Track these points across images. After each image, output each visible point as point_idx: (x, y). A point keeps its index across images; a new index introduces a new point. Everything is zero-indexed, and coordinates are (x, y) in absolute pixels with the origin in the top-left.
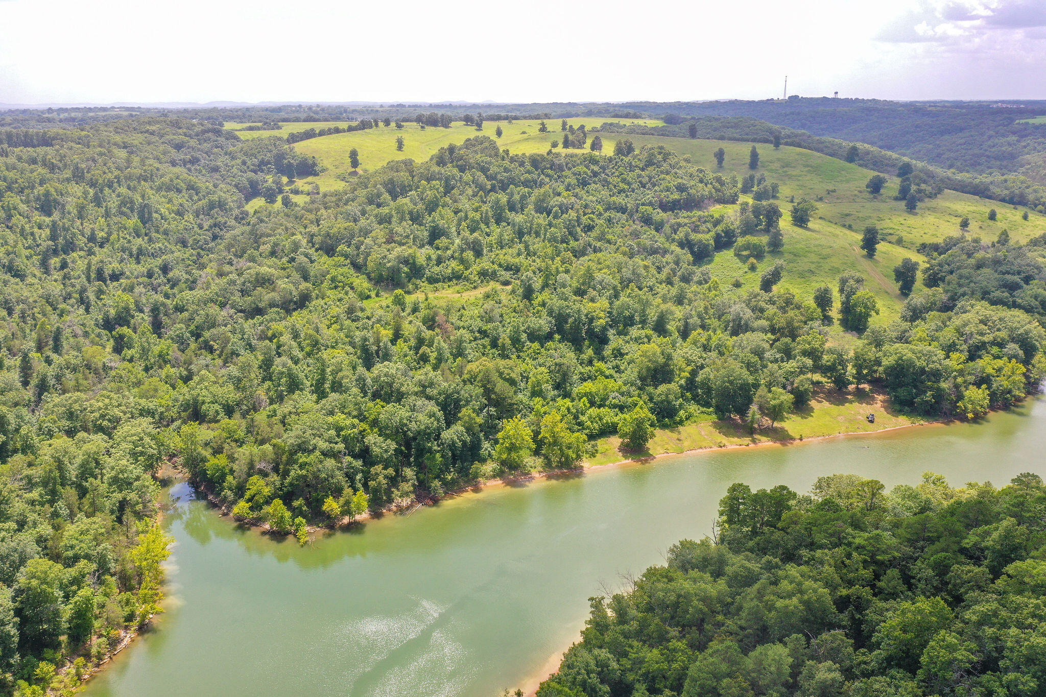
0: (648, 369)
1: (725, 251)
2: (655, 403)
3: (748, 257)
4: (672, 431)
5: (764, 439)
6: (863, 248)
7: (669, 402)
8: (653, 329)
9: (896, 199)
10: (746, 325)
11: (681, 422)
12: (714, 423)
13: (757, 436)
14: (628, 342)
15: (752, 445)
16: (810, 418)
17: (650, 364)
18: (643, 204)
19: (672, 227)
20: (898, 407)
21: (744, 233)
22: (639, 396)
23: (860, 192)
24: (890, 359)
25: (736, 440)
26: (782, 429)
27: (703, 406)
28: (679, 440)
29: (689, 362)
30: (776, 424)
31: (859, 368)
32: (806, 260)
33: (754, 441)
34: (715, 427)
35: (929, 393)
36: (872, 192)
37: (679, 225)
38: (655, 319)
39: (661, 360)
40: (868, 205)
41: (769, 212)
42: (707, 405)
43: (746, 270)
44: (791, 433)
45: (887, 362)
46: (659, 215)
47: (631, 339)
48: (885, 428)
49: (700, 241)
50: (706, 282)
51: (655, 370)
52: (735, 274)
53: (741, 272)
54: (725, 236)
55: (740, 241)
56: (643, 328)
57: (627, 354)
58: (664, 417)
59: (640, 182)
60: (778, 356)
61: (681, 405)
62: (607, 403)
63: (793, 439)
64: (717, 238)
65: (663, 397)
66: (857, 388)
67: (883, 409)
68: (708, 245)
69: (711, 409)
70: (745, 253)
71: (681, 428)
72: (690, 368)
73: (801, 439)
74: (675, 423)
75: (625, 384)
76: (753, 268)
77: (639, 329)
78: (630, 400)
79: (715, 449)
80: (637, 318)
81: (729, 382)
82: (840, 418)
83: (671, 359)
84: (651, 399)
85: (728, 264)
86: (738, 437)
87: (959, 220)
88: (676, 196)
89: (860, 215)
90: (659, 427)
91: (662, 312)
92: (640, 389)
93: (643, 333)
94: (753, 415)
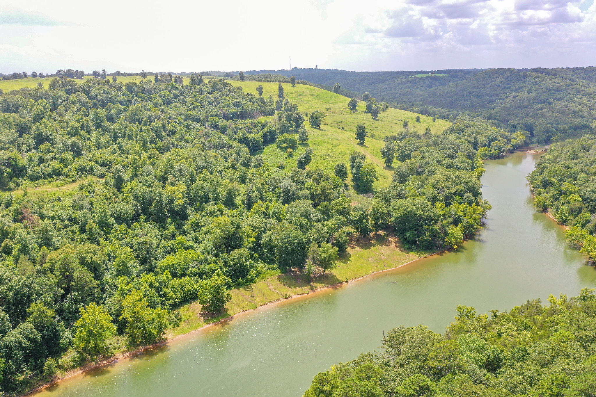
0: (221, 238)
1: (271, 145)
2: (229, 267)
3: (286, 148)
4: (245, 289)
5: (319, 285)
6: (357, 139)
7: (240, 264)
8: (224, 204)
9: (365, 112)
10: (293, 194)
11: (252, 280)
12: (279, 276)
13: (314, 284)
14: (204, 216)
15: (311, 293)
16: (350, 262)
17: (222, 234)
18: (212, 116)
19: (233, 130)
20: (407, 246)
21: (282, 133)
22: (216, 262)
23: (345, 109)
24: (399, 211)
25: (298, 290)
26: (332, 274)
27: (268, 263)
28: (252, 296)
29: (254, 228)
30: (327, 272)
31: (376, 219)
32: (324, 148)
33: (312, 289)
34: (280, 280)
35: (427, 234)
36: (351, 109)
37: (238, 128)
38: (225, 195)
39: (232, 229)
40: (350, 116)
41: (296, 118)
42: (272, 262)
43: (286, 156)
44: (339, 277)
45: (397, 214)
46: (223, 123)
47: (207, 213)
48: (403, 263)
49: (253, 139)
50: (261, 166)
51: (228, 238)
52: (279, 160)
53: (283, 158)
54: (270, 135)
55: (280, 138)
56: (216, 204)
57: (204, 226)
58: (237, 278)
59: (209, 101)
60: (321, 216)
61: (251, 265)
62: (188, 272)
63: (341, 282)
64: (265, 136)
65: (236, 261)
66: (376, 234)
67: (397, 249)
68: (259, 141)
69: (276, 265)
70: (284, 145)
71: (253, 285)
72: (255, 234)
73: (347, 282)
74: (247, 281)
75: (203, 253)
76: (291, 155)
77: (212, 204)
78: (208, 267)
79: (283, 300)
80: (211, 196)
81: (288, 242)
82: (370, 259)
83: (240, 228)
84: (226, 264)
85: (274, 153)
86: (300, 287)
87: (402, 123)
88: (234, 110)
89: (347, 122)
90: (234, 286)
91: (230, 190)
92: (216, 256)
93: (216, 207)
94: (310, 268)
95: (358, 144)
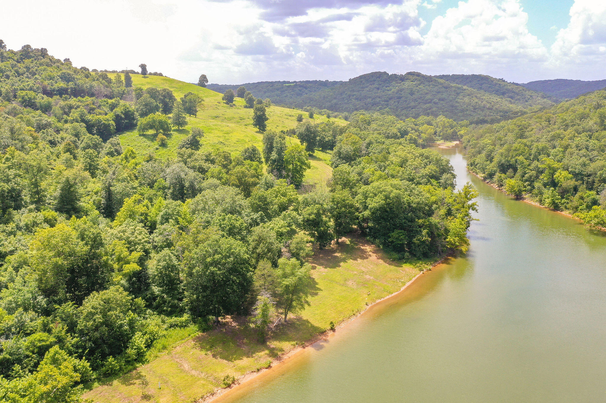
0: (58, 270)
1: (128, 133)
2: (82, 333)
3: (155, 136)
4: (127, 382)
5: (286, 345)
7: (107, 323)
8: (56, 210)
10: (192, 186)
11: (140, 357)
12: (198, 339)
13: (274, 344)
14: (12, 233)
15: (275, 364)
16: (320, 293)
17: (60, 261)
18: (22, 89)
19: (62, 108)
21: (144, 115)
22: (46, 329)
23: (219, 103)
25: (245, 362)
26: (299, 319)
27: (169, 314)
28: (146, 397)
29: (131, 245)
30: (291, 316)
32: (212, 135)
33: (274, 354)
34: (202, 348)
35: (424, 232)
36: (227, 103)
37: (71, 107)
38: (57, 193)
39: (82, 248)
40: (228, 110)
41: (164, 96)
42: (176, 311)
43: (157, 146)
44: (316, 324)
45: (374, 204)
47: (19, 228)
48: (404, 283)
49: (99, 121)
50: (119, 154)
51: (72, 270)
52: (145, 152)
53: (152, 150)
54: (126, 118)
55: (141, 121)
56: (38, 209)
57: (12, 253)
58: (104, 357)
59: (17, 72)
60: (255, 216)
61: (131, 323)
63: (323, 332)
64: (117, 119)
65: (99, 318)
68: (109, 125)
69: (186, 317)
70: (151, 132)
71: (142, 369)
72: (136, 255)
73: (333, 329)
74: (128, 362)
75: (10, 311)
76: (163, 145)
77: (30, 211)
78: (25, 342)
79: (221, 393)
80: (26, 197)
81: (215, 263)
82: (350, 283)
83: (102, 244)
84: (72, 328)
85: (136, 143)
86: (249, 354)
88: (62, 84)
89: (226, 117)
90: (99, 379)
91: (68, 180)
92: (47, 312)
93: (40, 216)
95: (257, 132)
